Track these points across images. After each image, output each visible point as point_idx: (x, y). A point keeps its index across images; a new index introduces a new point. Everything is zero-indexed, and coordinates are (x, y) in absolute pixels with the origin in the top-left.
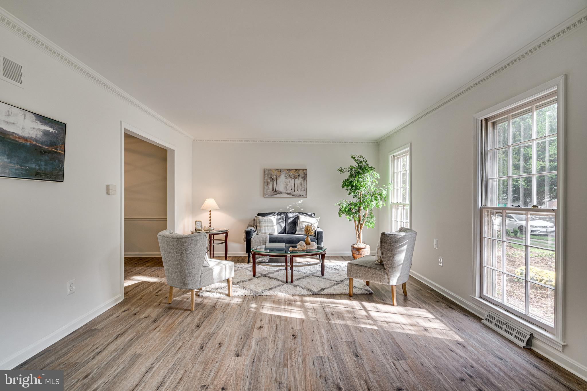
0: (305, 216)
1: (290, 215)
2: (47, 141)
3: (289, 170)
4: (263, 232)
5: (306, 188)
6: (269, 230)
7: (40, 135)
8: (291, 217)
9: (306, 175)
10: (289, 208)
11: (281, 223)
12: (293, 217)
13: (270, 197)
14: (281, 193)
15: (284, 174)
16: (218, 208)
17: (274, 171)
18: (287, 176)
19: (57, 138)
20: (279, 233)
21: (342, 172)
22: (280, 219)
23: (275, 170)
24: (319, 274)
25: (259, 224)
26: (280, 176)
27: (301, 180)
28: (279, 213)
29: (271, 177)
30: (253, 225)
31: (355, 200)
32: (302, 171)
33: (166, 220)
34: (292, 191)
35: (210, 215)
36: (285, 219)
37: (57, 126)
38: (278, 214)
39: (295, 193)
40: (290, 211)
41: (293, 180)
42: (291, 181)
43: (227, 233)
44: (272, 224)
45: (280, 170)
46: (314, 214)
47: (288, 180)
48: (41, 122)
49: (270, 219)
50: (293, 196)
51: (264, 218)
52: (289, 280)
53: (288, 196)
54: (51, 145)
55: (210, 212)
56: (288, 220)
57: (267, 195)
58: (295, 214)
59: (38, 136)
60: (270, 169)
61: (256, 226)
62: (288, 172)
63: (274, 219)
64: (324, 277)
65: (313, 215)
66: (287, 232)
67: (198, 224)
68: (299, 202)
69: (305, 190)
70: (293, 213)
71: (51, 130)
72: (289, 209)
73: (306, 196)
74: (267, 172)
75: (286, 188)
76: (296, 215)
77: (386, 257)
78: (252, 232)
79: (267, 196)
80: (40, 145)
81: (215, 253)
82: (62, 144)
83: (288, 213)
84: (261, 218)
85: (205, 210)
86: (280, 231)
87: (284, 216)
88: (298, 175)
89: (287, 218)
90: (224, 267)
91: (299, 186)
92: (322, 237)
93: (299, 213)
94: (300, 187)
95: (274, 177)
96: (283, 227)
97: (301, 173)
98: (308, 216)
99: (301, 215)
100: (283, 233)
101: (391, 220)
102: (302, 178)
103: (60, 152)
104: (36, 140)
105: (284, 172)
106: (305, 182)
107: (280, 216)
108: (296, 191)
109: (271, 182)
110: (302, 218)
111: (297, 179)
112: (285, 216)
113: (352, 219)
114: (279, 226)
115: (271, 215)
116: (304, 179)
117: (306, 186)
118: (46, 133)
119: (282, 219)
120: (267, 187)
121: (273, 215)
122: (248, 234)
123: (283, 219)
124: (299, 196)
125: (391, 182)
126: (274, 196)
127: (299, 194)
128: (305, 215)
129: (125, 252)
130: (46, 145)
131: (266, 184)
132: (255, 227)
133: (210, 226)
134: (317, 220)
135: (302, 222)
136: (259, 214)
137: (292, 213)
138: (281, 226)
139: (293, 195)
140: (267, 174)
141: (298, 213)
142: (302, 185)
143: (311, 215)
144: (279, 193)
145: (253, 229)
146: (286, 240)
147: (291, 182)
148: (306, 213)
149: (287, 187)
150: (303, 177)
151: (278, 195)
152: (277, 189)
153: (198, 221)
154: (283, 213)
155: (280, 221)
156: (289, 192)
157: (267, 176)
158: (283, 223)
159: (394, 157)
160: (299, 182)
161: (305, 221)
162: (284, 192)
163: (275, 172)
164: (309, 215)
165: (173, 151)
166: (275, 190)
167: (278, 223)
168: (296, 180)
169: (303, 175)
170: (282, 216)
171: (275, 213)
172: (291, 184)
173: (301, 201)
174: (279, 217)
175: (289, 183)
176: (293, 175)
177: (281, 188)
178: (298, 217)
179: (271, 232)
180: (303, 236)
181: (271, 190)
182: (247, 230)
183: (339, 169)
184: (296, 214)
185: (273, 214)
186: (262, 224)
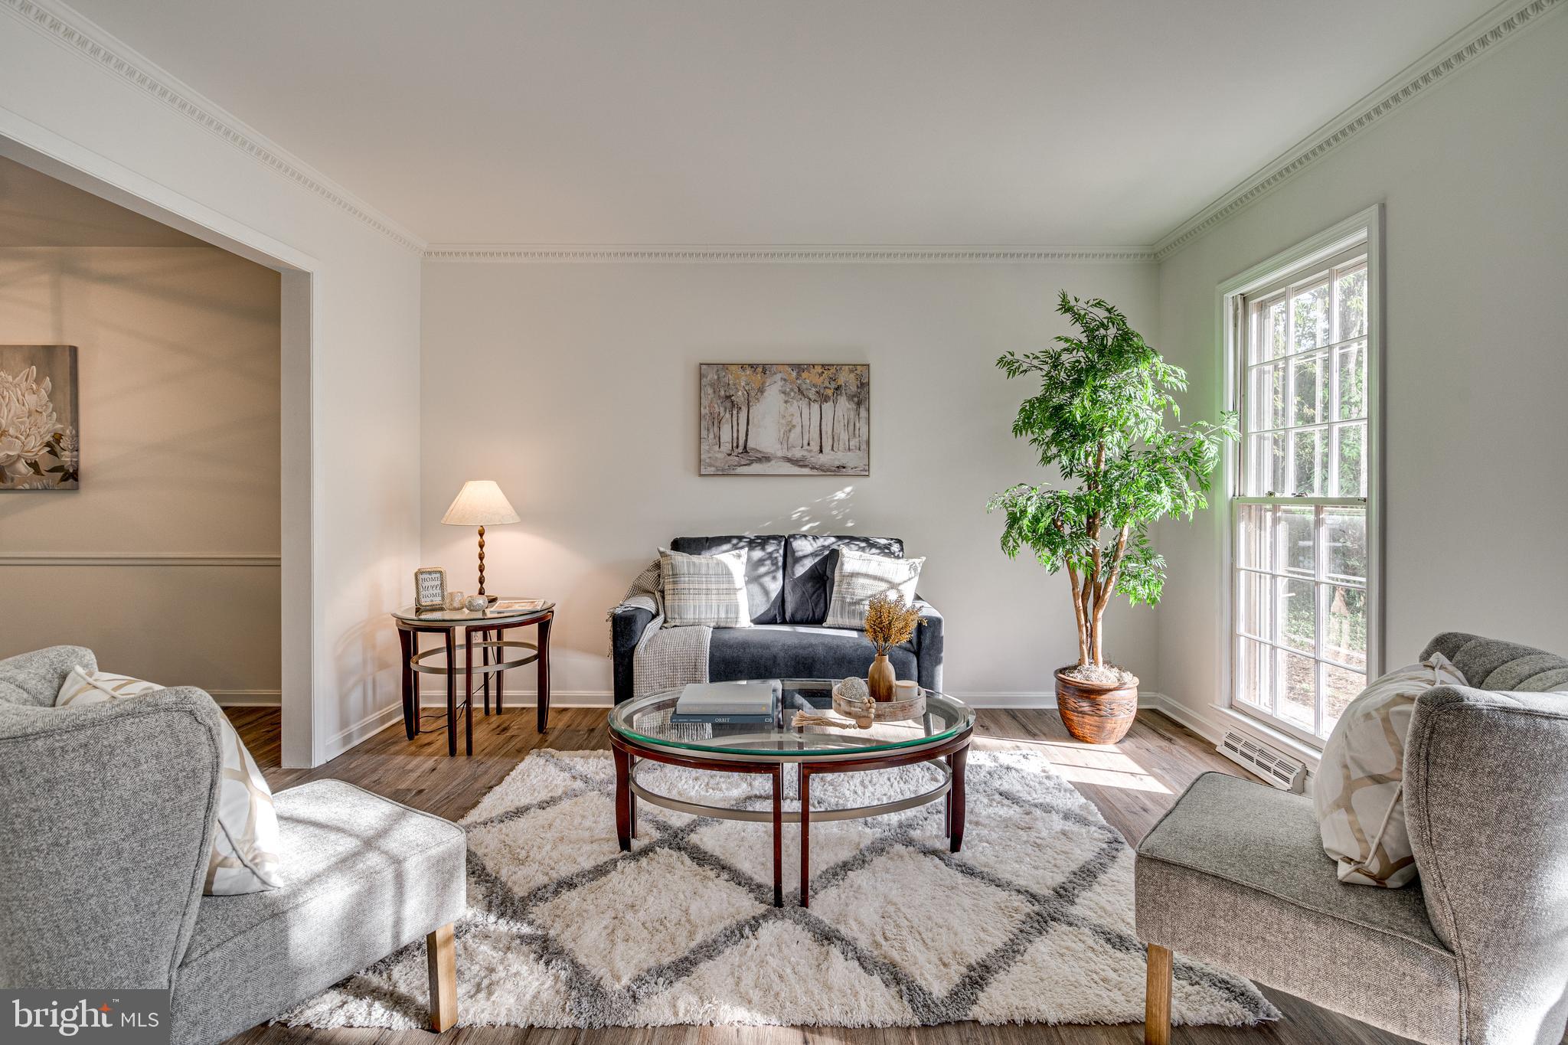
0: (863, 549)
1: (803, 546)
3: (799, 368)
4: (690, 616)
5: (865, 438)
6: (715, 608)
8: (805, 557)
9: (864, 386)
10: (801, 517)
11: (767, 580)
12: (814, 554)
13: (724, 473)
14: (766, 459)
15: (780, 383)
16: (517, 519)
17: (740, 372)
18: (792, 390)
20: (758, 621)
21: (1012, 372)
22: (761, 562)
23: (743, 366)
25: (674, 583)
26: (761, 390)
27: (844, 405)
28: (758, 537)
29: (728, 397)
30: (650, 588)
31: (1074, 486)
32: (851, 371)
33: (276, 564)
34: (810, 451)
35: (481, 546)
36: (780, 564)
38: (752, 544)
39: (827, 458)
40: (805, 528)
41: (815, 407)
42: (805, 411)
43: (543, 622)
44: (725, 586)
45: (763, 369)
46: (900, 542)
47: (793, 408)
49: (719, 563)
50: (815, 472)
51: (695, 558)
53: (796, 470)
55: (481, 534)
56: (793, 567)
57: (710, 465)
58: (821, 542)
60: (725, 366)
61: (662, 592)
62: (794, 374)
63: (734, 562)
65: (895, 548)
66: (788, 616)
67: (426, 584)
68: (840, 495)
69: (864, 447)
70: (815, 538)
72: (799, 523)
73: (865, 472)
74: (712, 376)
75: (785, 440)
76: (824, 547)
78: (640, 619)
79: (711, 470)
83: (793, 536)
84: (681, 558)
85: (459, 529)
86: (762, 608)
87: (777, 551)
88: (833, 385)
89: (789, 558)
91: (840, 429)
92: (937, 643)
93: (839, 538)
94: (844, 436)
95: (739, 396)
96: (774, 595)
97: (845, 378)
98: (874, 550)
99: (847, 544)
100: (773, 622)
101: (1233, 571)
102: (851, 398)
105: (779, 376)
106: (863, 413)
107: (763, 549)
108: (827, 448)
109: (728, 415)
110: (852, 560)
111: (830, 403)
112: (781, 552)
113: (1059, 563)
114: (755, 588)
115: (726, 547)
116: (859, 404)
117: (864, 429)
119: (768, 562)
120: (711, 436)
121: (735, 547)
122: (624, 629)
123: (774, 563)
124: (839, 470)
125: (1231, 409)
126: (740, 470)
127: (837, 463)
128: (863, 544)
131: (707, 422)
132: (658, 595)
133: (481, 592)
134: (915, 570)
135: (853, 575)
136: (678, 545)
137: (810, 538)
138: (766, 592)
139: (813, 468)
140: (712, 385)
141: (833, 540)
142: (851, 427)
143: (888, 547)
144: (759, 460)
145: (648, 604)
146: (782, 654)
147: (807, 415)
148: (866, 540)
149: (792, 435)
150: (854, 396)
151: (756, 468)
152: (750, 444)
153: (430, 573)
154: (774, 538)
155: (762, 570)
156: (798, 453)
157: (710, 391)
158: (774, 578)
159: (1245, 299)
160: (839, 413)
161: (863, 570)
162: (779, 454)
163: (744, 378)
164: (880, 548)
166: (740, 449)
167: (753, 579)
168: (828, 407)
169: (854, 389)
170: (770, 548)
171: (740, 538)
172: (806, 423)
173: (848, 489)
174: (758, 554)
175: (796, 420)
176: (815, 386)
177: (765, 437)
178: (831, 558)
179: (723, 615)
180: (854, 634)
181: (726, 447)
182: (619, 611)
183: (1001, 360)
184: (826, 543)
185: (735, 541)
186: (686, 586)
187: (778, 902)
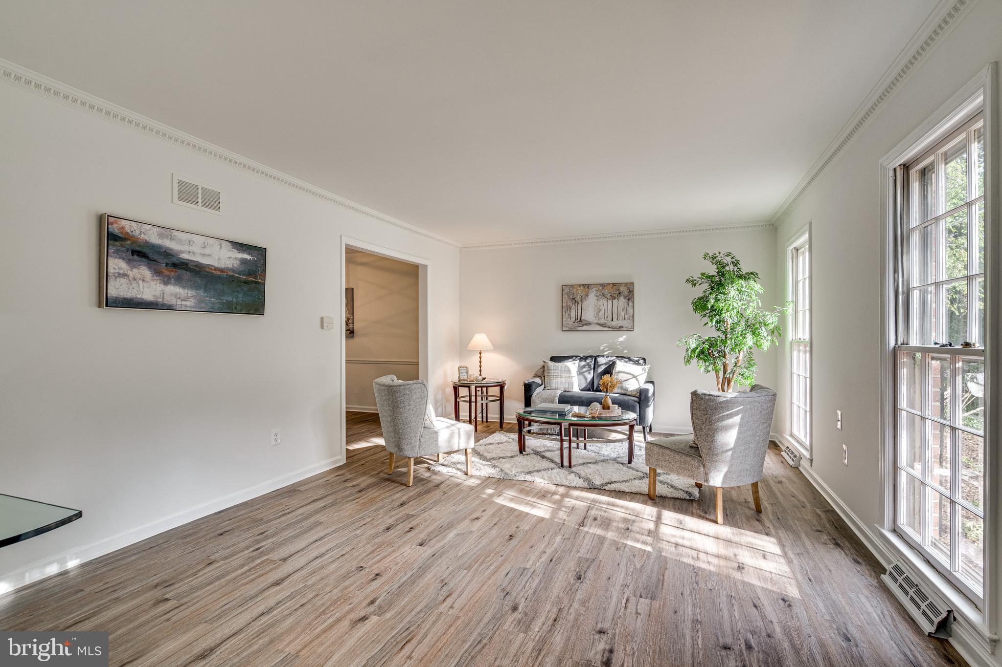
0: (626, 362)
1: (602, 360)
2: (244, 271)
3: (603, 285)
4: (554, 386)
5: (632, 314)
6: (563, 384)
7: (236, 264)
8: (602, 364)
9: (631, 292)
10: (604, 348)
11: (586, 374)
12: (605, 364)
13: (572, 330)
14: (589, 324)
15: (595, 292)
16: (493, 348)
17: (579, 288)
18: (600, 295)
19: (256, 265)
20: (582, 390)
21: (694, 285)
22: (584, 366)
23: (579, 286)
24: (626, 460)
25: (548, 373)
26: (587, 295)
27: (622, 300)
28: (584, 356)
29: (574, 299)
30: (541, 375)
31: (715, 334)
32: (625, 286)
33: (417, 364)
34: (608, 320)
35: (480, 358)
36: (592, 367)
37: (256, 252)
38: (581, 359)
39: (613, 324)
40: (606, 353)
41: (610, 301)
42: (606, 303)
43: (502, 386)
44: (568, 375)
45: (587, 287)
46: (644, 359)
47: (601, 303)
48: (237, 250)
49: (566, 366)
50: (610, 329)
51: (557, 364)
52: (566, 463)
53: (601, 328)
54: (249, 274)
55: (480, 354)
56: (597, 368)
57: (566, 327)
58: (609, 359)
59: (235, 265)
60: (572, 286)
61: (544, 377)
62: (601, 288)
63: (573, 366)
64: (633, 465)
65: (641, 361)
66: (595, 388)
67: (462, 371)
68: (621, 339)
69: (631, 318)
70: (607, 357)
71: (248, 257)
72: (604, 351)
73: (632, 329)
74: (567, 290)
75: (597, 316)
76: (610, 361)
77: (700, 435)
78: (534, 387)
79: (567, 329)
80: (237, 275)
81: (489, 415)
82: (262, 272)
83: (598, 356)
84: (552, 364)
85: (472, 352)
86: (583, 386)
87: (591, 362)
88: (618, 292)
89: (596, 365)
90: (457, 431)
91: (620, 310)
92: (647, 399)
93: (617, 357)
94: (622, 314)
95: (578, 298)
96: (589, 380)
97: (623, 289)
98: (631, 362)
99: (620, 360)
100: (589, 390)
101: (792, 373)
102: (625, 297)
103: (260, 281)
104: (233, 270)
105: (595, 289)
106: (631, 304)
107: (585, 361)
108: (615, 319)
109: (573, 306)
110: (620, 366)
111: (616, 300)
112: (593, 362)
113: (710, 369)
114: (581, 377)
115: (570, 360)
116: (629, 300)
117: (631, 311)
118: (244, 262)
119: (587, 366)
120: (567, 315)
121: (574, 360)
122: (528, 389)
123: (590, 366)
124: (620, 328)
125: (790, 300)
126: (579, 329)
127: (619, 325)
128: (627, 360)
129: (346, 404)
130: (244, 275)
131: (565, 309)
132: (543, 378)
133: (480, 375)
134: (645, 370)
135: (619, 372)
136: (553, 359)
137: (605, 357)
138: (586, 379)
139: (609, 327)
140: (567, 294)
141: (615, 358)
142: (625, 310)
143: (638, 361)
144: (586, 324)
145: (538, 381)
146: (585, 400)
147: (607, 305)
148: (629, 358)
149: (600, 314)
150: (627, 296)
151: (585, 328)
152: (583, 318)
153: (463, 367)
154: (590, 357)
155: (585, 370)
156: (602, 321)
157: (566, 296)
158: (589, 373)
159: (797, 249)
160: (620, 304)
161: (623, 370)
162: (595, 322)
163: (580, 291)
164: (634, 361)
165: (425, 267)
166: (579, 320)
167: (580, 373)
168: (615, 301)
169: (626, 293)
170: (588, 361)
171: (577, 357)
172: (606, 308)
173: (625, 337)
174: (583, 363)
175: (602, 307)
176: (610, 293)
177: (589, 315)
178: (614, 363)
179: (567, 386)
180: (617, 395)
181: (573, 319)
182: (527, 382)
183: (687, 280)
184: (611, 359)
185: (574, 358)
186: (553, 374)
187: (562, 466)
